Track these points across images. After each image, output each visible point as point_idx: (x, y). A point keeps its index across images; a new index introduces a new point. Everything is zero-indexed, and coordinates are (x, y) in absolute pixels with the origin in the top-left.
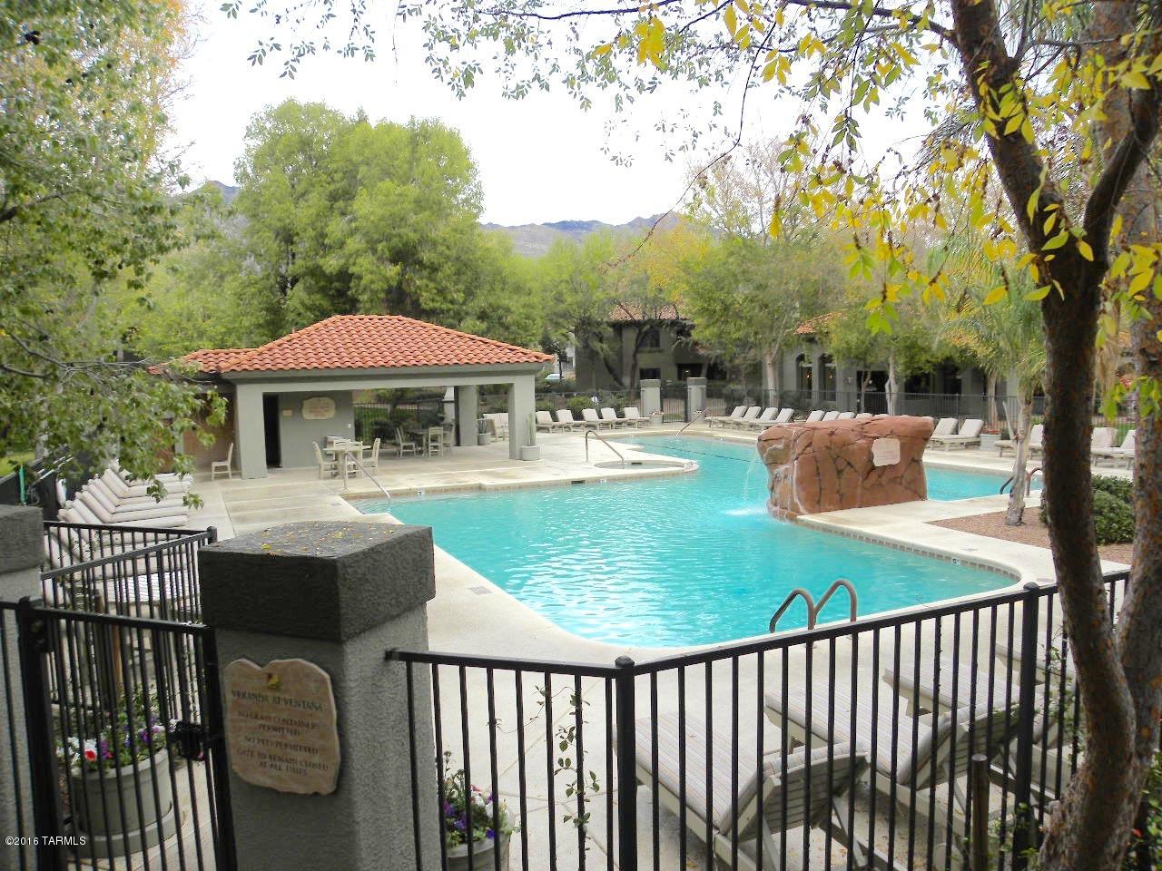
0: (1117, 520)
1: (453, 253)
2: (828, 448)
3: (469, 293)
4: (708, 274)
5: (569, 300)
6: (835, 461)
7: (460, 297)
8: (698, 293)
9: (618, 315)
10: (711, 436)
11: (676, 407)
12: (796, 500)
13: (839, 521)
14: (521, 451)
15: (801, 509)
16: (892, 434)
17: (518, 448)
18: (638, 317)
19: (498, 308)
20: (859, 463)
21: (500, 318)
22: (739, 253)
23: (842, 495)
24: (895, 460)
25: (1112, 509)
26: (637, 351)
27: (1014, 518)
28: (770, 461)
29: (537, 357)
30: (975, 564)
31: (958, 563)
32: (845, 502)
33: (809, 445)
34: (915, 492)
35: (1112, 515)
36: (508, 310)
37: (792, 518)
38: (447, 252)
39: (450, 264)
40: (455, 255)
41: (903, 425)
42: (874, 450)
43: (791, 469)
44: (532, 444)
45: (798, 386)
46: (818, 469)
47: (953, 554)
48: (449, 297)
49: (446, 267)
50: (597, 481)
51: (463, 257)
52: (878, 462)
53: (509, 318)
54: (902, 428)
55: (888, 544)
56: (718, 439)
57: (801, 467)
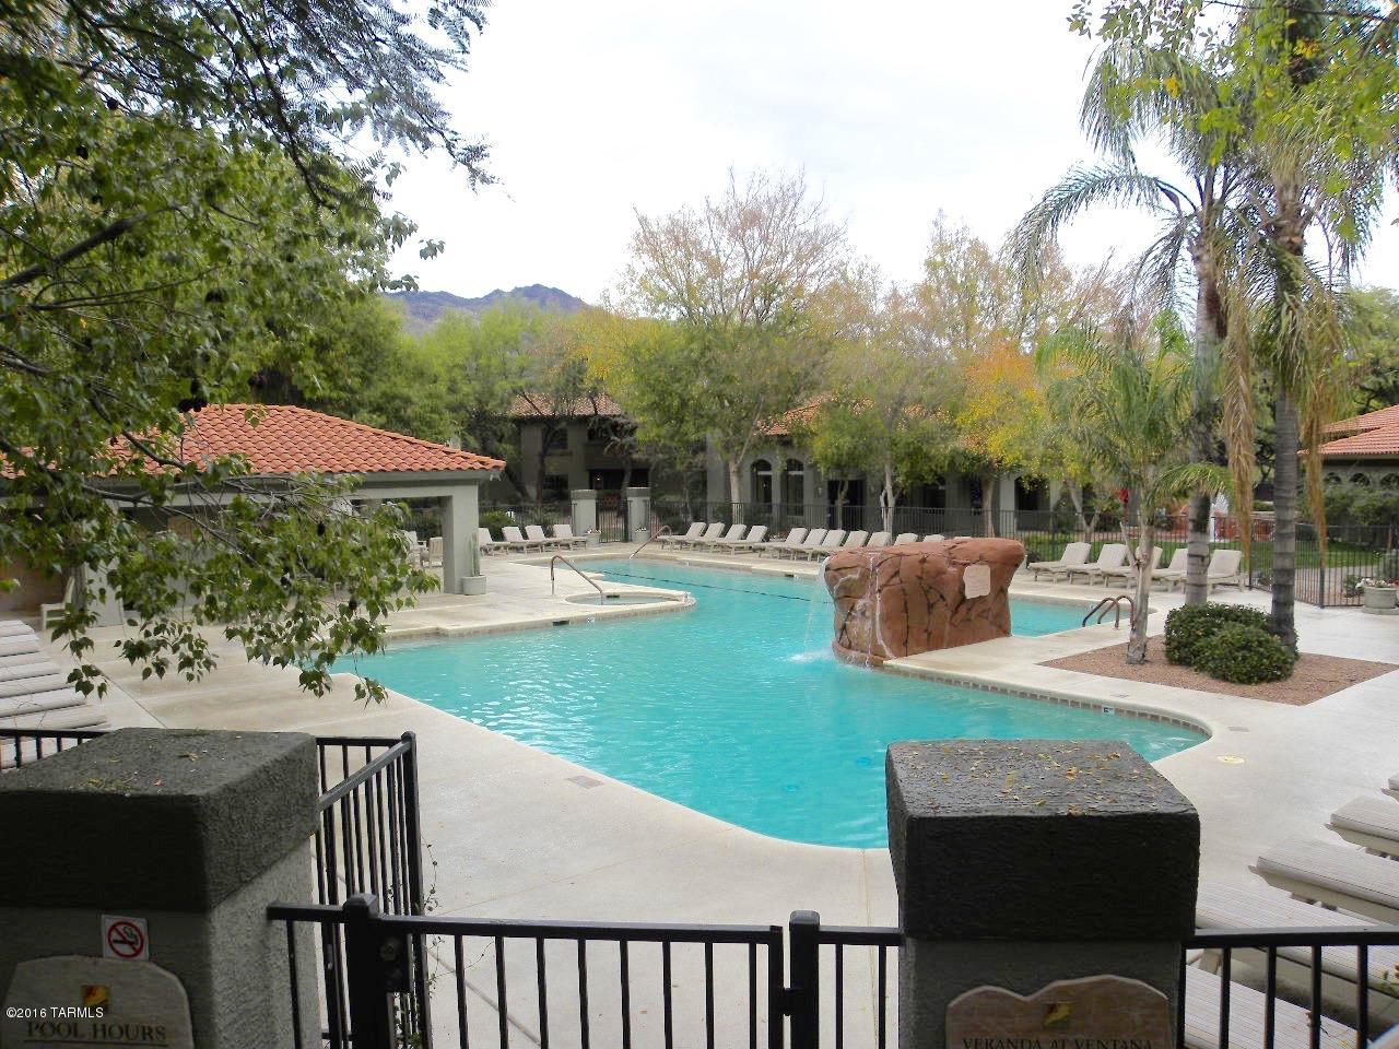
0: (1266, 654)
1: (351, 326)
2: (920, 578)
3: (366, 380)
4: (661, 361)
5: (466, 389)
6: (926, 593)
7: (355, 382)
8: (649, 385)
9: (520, 408)
10: (671, 559)
11: (613, 523)
12: (881, 642)
13: (937, 665)
14: (462, 582)
15: (888, 653)
16: (981, 560)
17: (457, 578)
18: (547, 412)
19: (395, 397)
20: (950, 596)
21: (397, 410)
22: (703, 338)
23: (930, 634)
24: (986, 591)
25: (1260, 644)
26: (544, 455)
27: (1138, 655)
28: (842, 594)
29: (482, 463)
30: (1134, 713)
31: (1112, 712)
32: (934, 642)
33: (897, 573)
34: (1000, 627)
35: (1262, 650)
36: (408, 401)
37: (877, 665)
38: (341, 325)
39: (344, 340)
40: (351, 330)
41: (992, 549)
42: (966, 579)
43: (872, 604)
44: (477, 573)
45: (752, 497)
46: (906, 603)
47: (1102, 702)
48: (341, 383)
49: (339, 345)
50: (583, 621)
51: (360, 332)
52: (969, 594)
53: (409, 411)
54: (991, 553)
55: (1014, 692)
56: (682, 563)
57: (885, 601)
